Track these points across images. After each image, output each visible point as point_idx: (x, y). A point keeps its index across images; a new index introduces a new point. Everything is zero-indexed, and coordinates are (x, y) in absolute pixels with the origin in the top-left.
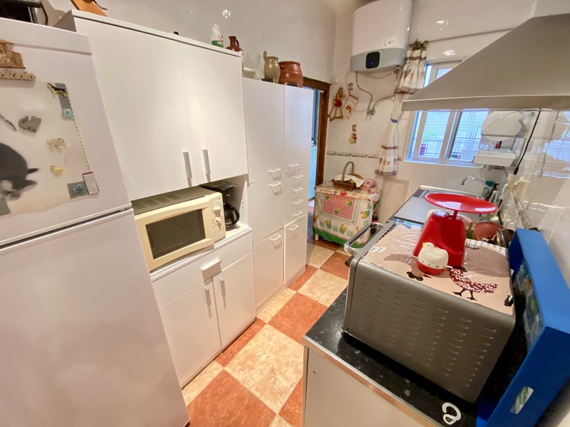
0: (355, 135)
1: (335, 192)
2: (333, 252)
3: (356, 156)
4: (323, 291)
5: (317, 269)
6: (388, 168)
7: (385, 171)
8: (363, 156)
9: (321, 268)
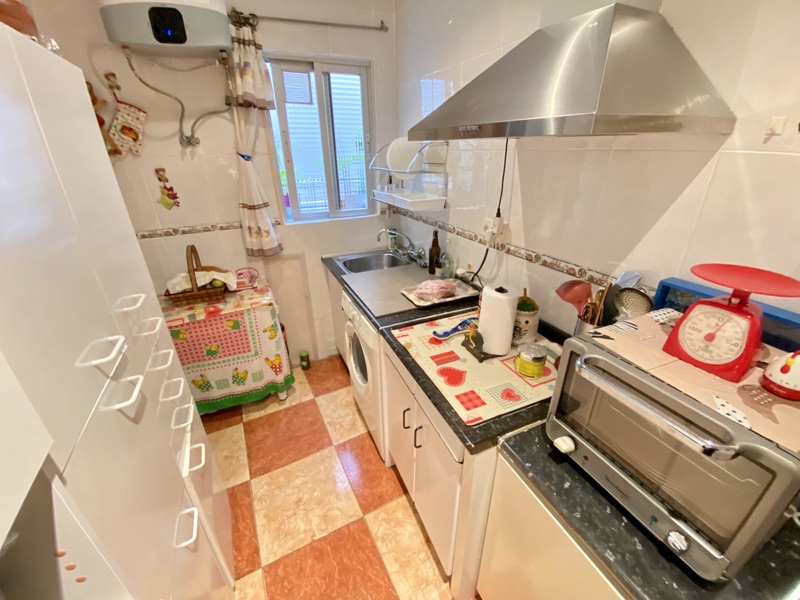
0: (171, 189)
1: (192, 317)
2: (240, 427)
3: (190, 232)
4: (301, 513)
5: (247, 484)
6: (269, 242)
7: (266, 247)
8: (206, 230)
9: (253, 475)
